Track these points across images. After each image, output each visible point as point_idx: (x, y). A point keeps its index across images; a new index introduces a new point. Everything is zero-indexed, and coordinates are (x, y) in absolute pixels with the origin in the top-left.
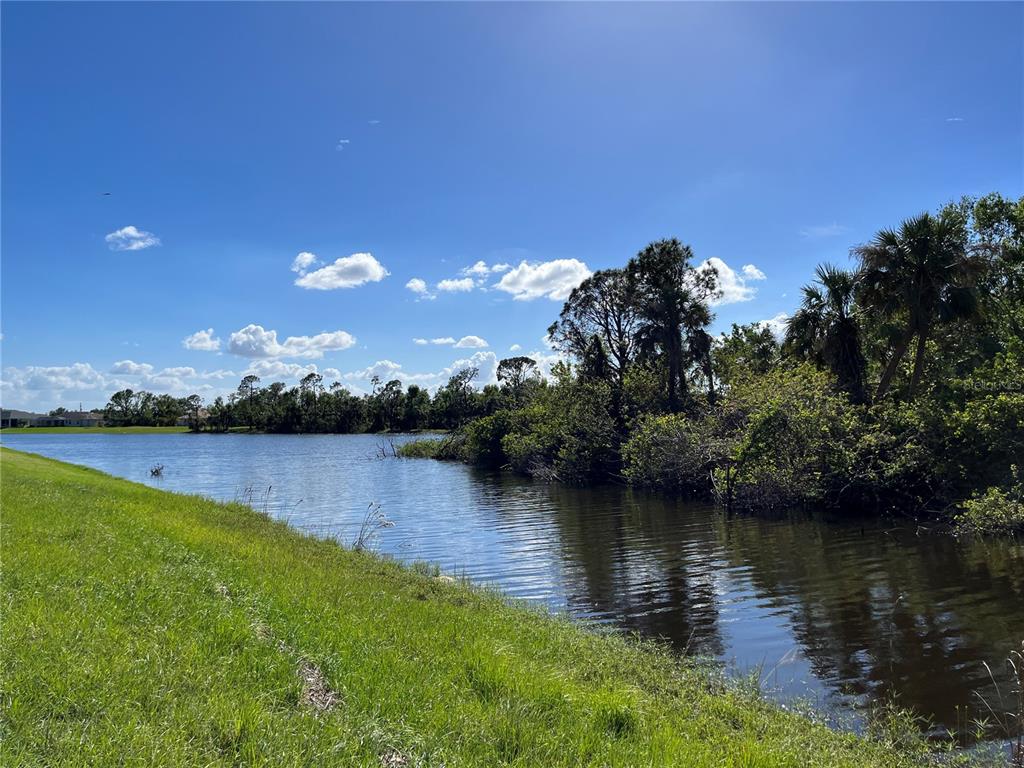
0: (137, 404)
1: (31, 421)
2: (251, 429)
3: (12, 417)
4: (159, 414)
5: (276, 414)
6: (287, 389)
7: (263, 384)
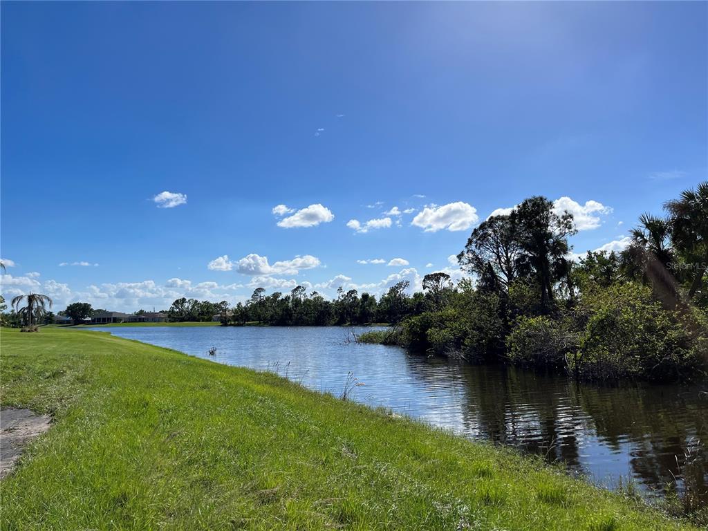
0: (188, 307)
1: (125, 318)
2: (260, 323)
3: (114, 316)
4: (202, 313)
5: (276, 313)
6: (283, 296)
7: (267, 294)
